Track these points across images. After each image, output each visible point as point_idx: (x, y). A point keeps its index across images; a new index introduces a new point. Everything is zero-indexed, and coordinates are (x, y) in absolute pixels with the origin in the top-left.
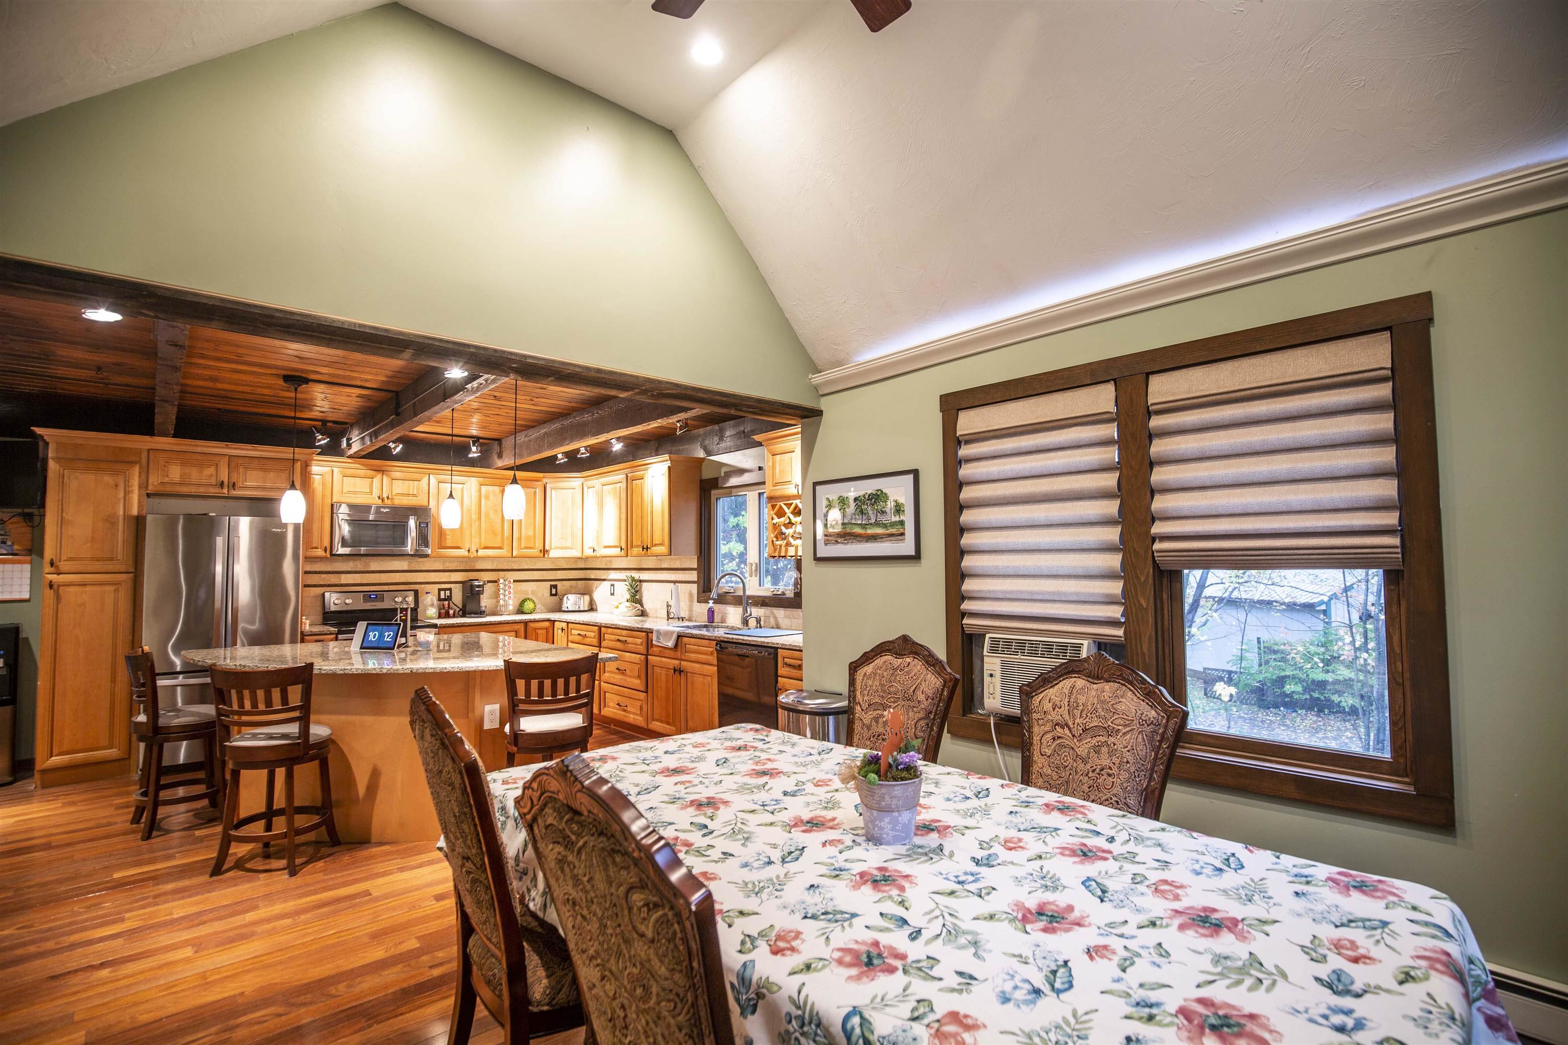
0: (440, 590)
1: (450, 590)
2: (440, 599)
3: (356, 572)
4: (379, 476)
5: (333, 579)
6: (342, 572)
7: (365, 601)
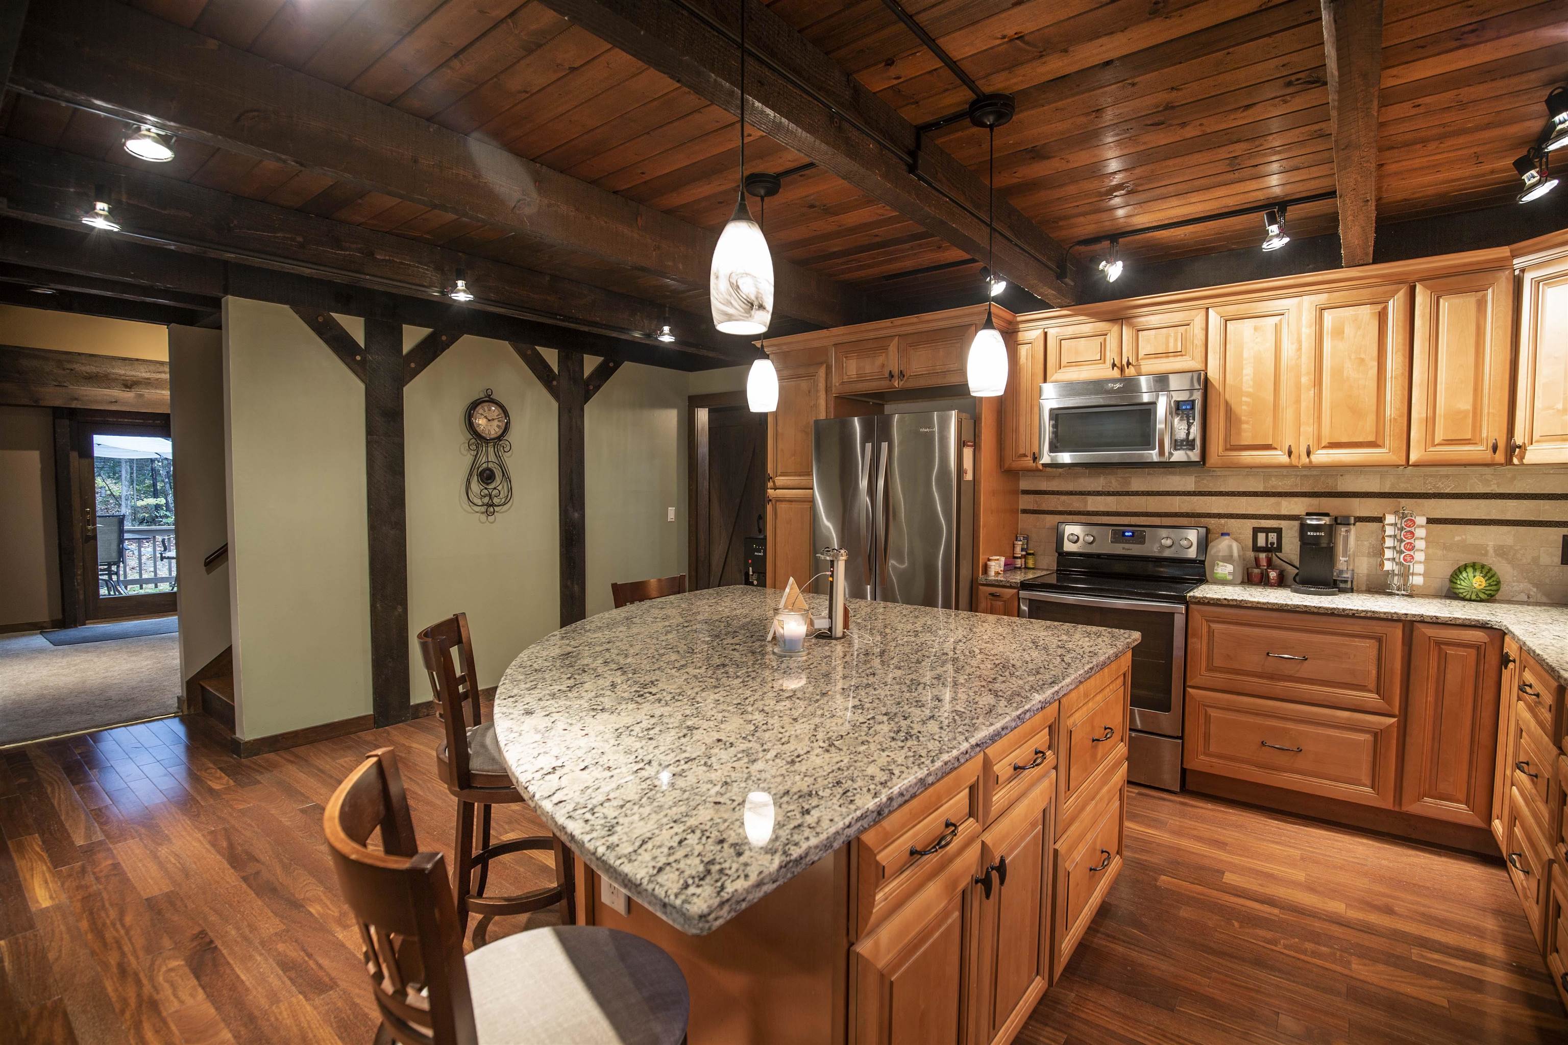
0: (1256, 531)
1: (1279, 531)
2: (1256, 549)
3: (1109, 494)
4: (1115, 329)
5: (1076, 503)
6: (1089, 493)
7: (1115, 540)
